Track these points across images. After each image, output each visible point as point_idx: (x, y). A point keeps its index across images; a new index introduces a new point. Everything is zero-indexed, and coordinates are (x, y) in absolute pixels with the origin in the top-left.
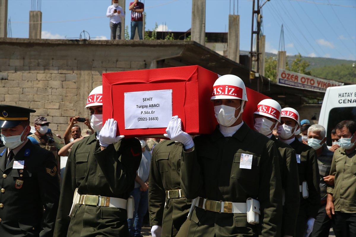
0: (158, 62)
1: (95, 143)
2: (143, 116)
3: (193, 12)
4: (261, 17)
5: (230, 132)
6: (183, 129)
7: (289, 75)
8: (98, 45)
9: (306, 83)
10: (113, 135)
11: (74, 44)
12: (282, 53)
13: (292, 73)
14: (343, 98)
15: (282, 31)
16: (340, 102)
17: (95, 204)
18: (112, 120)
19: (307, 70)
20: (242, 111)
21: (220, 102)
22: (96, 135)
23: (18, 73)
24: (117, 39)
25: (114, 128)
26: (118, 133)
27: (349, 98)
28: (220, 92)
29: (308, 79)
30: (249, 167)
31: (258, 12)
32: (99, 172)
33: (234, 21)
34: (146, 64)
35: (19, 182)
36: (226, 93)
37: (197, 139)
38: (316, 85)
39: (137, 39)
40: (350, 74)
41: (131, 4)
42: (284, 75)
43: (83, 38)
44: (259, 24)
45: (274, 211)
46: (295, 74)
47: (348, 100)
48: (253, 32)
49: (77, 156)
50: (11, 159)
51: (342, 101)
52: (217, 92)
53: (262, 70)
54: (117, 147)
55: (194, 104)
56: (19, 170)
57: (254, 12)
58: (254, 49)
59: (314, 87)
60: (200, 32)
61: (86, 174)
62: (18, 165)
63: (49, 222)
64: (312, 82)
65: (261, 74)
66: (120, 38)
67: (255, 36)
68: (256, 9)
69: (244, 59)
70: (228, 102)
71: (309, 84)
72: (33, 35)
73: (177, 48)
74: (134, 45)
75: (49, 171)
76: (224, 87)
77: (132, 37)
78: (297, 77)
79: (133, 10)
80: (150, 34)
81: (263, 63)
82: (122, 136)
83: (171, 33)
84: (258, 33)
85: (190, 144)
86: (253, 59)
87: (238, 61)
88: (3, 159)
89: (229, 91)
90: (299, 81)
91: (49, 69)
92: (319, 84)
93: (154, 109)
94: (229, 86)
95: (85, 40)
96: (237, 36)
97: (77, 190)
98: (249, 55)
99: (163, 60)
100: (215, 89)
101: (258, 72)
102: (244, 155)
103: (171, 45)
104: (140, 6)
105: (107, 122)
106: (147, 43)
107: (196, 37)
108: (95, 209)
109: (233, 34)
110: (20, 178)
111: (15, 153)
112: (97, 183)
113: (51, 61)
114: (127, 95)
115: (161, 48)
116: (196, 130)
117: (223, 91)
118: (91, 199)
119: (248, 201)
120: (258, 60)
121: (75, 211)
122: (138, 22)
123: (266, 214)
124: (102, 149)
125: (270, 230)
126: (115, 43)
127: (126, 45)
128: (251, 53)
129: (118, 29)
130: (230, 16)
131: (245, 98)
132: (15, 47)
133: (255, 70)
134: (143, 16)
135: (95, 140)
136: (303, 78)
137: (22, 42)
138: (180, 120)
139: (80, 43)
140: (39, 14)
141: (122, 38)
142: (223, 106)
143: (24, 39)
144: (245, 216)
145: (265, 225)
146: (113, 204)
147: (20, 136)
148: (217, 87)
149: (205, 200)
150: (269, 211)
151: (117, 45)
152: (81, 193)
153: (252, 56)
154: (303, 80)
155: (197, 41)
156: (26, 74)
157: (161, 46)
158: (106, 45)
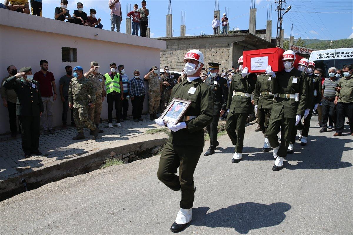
0: (234, 43)
1: (241, 75)
2: (258, 66)
3: (250, 20)
4: (282, 21)
5: (288, 70)
6: (272, 70)
7: (295, 47)
8: (208, 37)
9: (303, 51)
10: (246, 72)
11: (198, 37)
12: (292, 37)
13: (296, 46)
14: (319, 56)
15: (292, 27)
16: (318, 58)
17: (240, 95)
18: (246, 67)
19: (304, 45)
20: (294, 63)
21: (286, 60)
22: (241, 72)
23: (176, 51)
24: (216, 34)
25: (247, 70)
26: (248, 72)
27: (322, 56)
28: (286, 57)
29: (304, 49)
30: (296, 82)
31: (281, 18)
32: (242, 85)
33: (269, 23)
34: (228, 45)
35: (216, 88)
36: (288, 57)
37: (277, 73)
38: (307, 51)
39: (225, 34)
40: (325, 47)
41: (222, 18)
42: (292, 48)
43: (202, 35)
44: (281, 24)
45: (305, 97)
46: (298, 47)
47: (322, 57)
48: (278, 28)
49: (234, 79)
50: (213, 81)
51: (319, 58)
52: (285, 57)
53: (282, 45)
54: (248, 77)
55: (276, 61)
56: (216, 84)
57: (279, 18)
58: (278, 36)
59: (307, 53)
60: (253, 29)
61: (237, 85)
62: (216, 83)
63: (225, 102)
64: (306, 50)
65: (281, 47)
66: (217, 34)
67: (279, 29)
68: (280, 17)
69: (273, 40)
70: (289, 60)
71: (304, 51)
72: (182, 35)
73: (242, 37)
74: (223, 36)
75: (225, 85)
76: (288, 55)
77: (223, 33)
78: (298, 48)
79: (223, 21)
80: (231, 32)
81: (282, 42)
82: (250, 73)
83: (240, 31)
84: (280, 28)
85: (274, 75)
86: (278, 40)
87: (271, 42)
88: (210, 80)
89: (289, 56)
90: (299, 50)
91: (188, 49)
92: (309, 51)
93: (261, 63)
94: (290, 55)
95: (203, 36)
96: (270, 30)
97: (234, 91)
98: (276, 39)
99: (236, 43)
100: (284, 56)
101: (280, 46)
102: (294, 78)
103: (239, 36)
104: (226, 19)
105: (245, 68)
106: (229, 35)
107: (251, 32)
108: (240, 97)
109: (269, 29)
110: (216, 87)
111: (214, 79)
112: (241, 88)
113: (189, 45)
114: (252, 59)
115: (235, 37)
116: (277, 70)
117: (287, 56)
118: (239, 94)
119: (296, 94)
120: (280, 41)
121: (234, 98)
122: (225, 26)
123: (301, 98)
124: (243, 78)
125: (303, 103)
126: (215, 36)
127: (220, 37)
128: (277, 38)
129: (217, 30)
130: (267, 21)
131: (295, 58)
132: (175, 40)
133: (279, 46)
134: (228, 24)
135: (241, 74)
136: (301, 48)
137: (178, 38)
138: (271, 67)
139: (201, 37)
140: (184, 26)
141: (218, 34)
142: (287, 62)
143: (178, 37)
144: (294, 99)
145: (300, 102)
146: (246, 95)
147: (216, 73)
148: (285, 55)
149: (280, 94)
150: (303, 97)
151: (216, 37)
152: (235, 92)
153: (277, 39)
154: (301, 49)
155: (252, 33)
156: (179, 51)
157: (235, 36)
158: (212, 37)
